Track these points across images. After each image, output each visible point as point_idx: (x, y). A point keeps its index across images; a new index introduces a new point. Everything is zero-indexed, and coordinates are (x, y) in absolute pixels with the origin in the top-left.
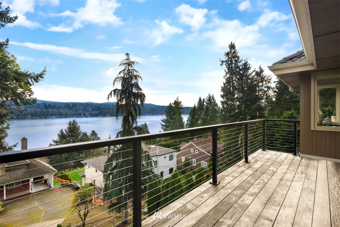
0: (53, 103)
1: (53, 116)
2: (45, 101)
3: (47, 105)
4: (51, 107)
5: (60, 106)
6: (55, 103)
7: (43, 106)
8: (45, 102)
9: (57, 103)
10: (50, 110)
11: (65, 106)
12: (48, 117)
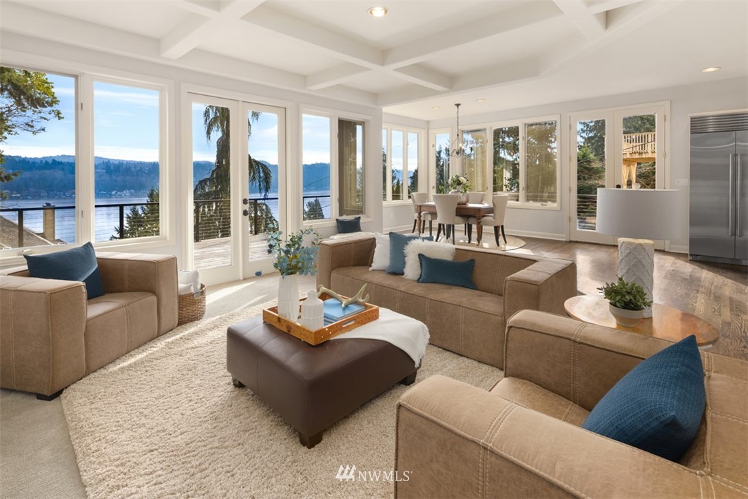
0: (125, 163)
1: (125, 192)
2: (109, 160)
3: (112, 168)
4: (119, 171)
5: (141, 169)
6: (129, 163)
7: (104, 169)
8: (107, 161)
9: (134, 164)
10: (118, 178)
11: (149, 169)
12: (113, 193)
